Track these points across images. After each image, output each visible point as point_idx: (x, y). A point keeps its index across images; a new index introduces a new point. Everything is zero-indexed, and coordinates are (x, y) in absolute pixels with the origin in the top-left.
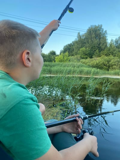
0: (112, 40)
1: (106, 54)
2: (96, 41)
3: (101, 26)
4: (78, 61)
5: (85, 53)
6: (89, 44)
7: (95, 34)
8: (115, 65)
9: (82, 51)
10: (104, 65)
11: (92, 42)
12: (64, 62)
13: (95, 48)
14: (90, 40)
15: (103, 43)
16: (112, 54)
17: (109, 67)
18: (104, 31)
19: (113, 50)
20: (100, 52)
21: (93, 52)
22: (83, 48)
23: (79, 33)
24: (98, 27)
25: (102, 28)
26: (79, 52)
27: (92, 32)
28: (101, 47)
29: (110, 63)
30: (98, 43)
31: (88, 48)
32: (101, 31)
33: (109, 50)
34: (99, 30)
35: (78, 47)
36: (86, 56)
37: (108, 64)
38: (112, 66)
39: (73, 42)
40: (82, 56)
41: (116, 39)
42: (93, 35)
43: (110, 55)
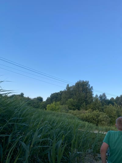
0: (97, 96)
1: (93, 108)
2: (83, 94)
3: (88, 82)
4: (66, 111)
5: (73, 104)
6: (77, 96)
7: (83, 88)
8: (103, 120)
9: (70, 101)
10: (93, 119)
11: (80, 95)
12: (55, 111)
13: (82, 101)
14: (77, 93)
15: (89, 97)
16: (98, 109)
17: (98, 122)
18: (90, 87)
19: (99, 105)
20: (86, 105)
21: (80, 104)
22: (71, 99)
23: (68, 85)
24: (85, 82)
25: (89, 83)
26: (67, 102)
27: (80, 86)
28: (87, 100)
29: (99, 118)
30: (85, 97)
31: (75, 100)
32: (87, 87)
33: (95, 104)
34: (86, 85)
35: (66, 97)
36: (74, 107)
37: (97, 119)
38: (101, 121)
39: (60, 91)
40: (70, 107)
41: (101, 95)
42: (81, 89)
43: (96, 109)
